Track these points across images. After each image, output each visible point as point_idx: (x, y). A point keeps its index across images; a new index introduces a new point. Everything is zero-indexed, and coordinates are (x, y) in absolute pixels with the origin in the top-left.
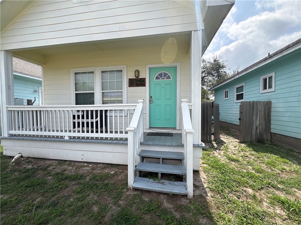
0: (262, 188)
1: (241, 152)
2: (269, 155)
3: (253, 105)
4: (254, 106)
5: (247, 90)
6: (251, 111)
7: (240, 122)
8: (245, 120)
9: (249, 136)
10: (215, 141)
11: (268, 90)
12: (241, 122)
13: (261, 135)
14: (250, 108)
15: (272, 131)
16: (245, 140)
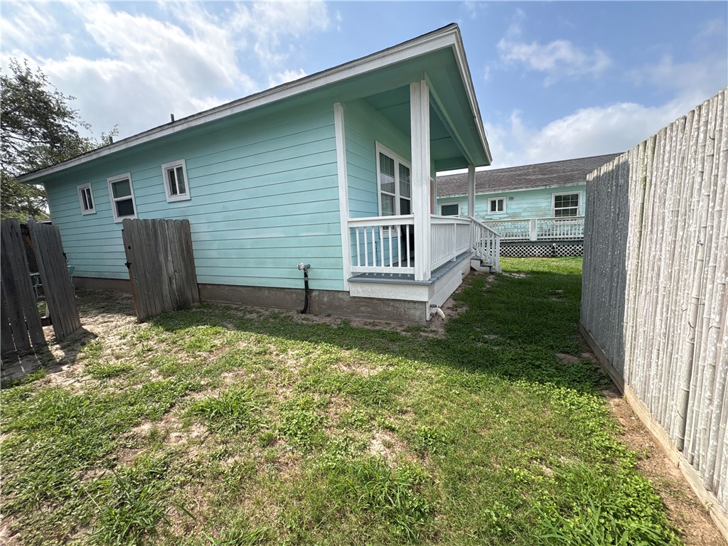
0: (172, 405)
1: (136, 344)
2: (193, 329)
3: (154, 228)
4: (155, 231)
5: (139, 193)
6: (153, 243)
7: (130, 273)
8: (141, 264)
9: (157, 301)
10: (58, 340)
11: (179, 197)
12: (132, 270)
13: (181, 292)
14: (148, 235)
15: (200, 280)
16: (150, 314)
